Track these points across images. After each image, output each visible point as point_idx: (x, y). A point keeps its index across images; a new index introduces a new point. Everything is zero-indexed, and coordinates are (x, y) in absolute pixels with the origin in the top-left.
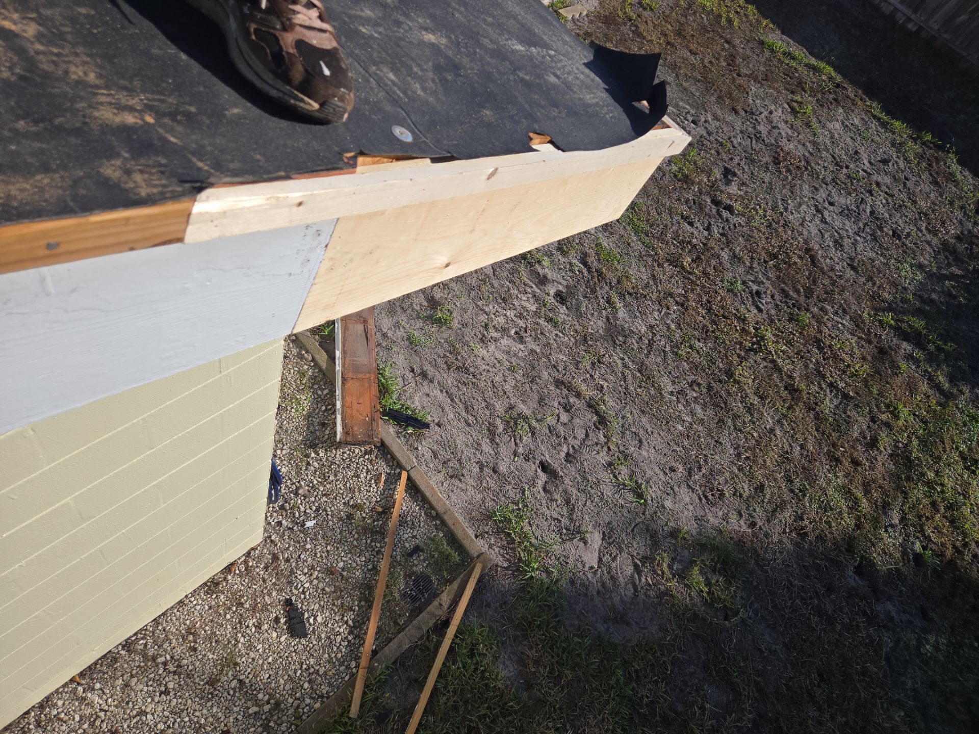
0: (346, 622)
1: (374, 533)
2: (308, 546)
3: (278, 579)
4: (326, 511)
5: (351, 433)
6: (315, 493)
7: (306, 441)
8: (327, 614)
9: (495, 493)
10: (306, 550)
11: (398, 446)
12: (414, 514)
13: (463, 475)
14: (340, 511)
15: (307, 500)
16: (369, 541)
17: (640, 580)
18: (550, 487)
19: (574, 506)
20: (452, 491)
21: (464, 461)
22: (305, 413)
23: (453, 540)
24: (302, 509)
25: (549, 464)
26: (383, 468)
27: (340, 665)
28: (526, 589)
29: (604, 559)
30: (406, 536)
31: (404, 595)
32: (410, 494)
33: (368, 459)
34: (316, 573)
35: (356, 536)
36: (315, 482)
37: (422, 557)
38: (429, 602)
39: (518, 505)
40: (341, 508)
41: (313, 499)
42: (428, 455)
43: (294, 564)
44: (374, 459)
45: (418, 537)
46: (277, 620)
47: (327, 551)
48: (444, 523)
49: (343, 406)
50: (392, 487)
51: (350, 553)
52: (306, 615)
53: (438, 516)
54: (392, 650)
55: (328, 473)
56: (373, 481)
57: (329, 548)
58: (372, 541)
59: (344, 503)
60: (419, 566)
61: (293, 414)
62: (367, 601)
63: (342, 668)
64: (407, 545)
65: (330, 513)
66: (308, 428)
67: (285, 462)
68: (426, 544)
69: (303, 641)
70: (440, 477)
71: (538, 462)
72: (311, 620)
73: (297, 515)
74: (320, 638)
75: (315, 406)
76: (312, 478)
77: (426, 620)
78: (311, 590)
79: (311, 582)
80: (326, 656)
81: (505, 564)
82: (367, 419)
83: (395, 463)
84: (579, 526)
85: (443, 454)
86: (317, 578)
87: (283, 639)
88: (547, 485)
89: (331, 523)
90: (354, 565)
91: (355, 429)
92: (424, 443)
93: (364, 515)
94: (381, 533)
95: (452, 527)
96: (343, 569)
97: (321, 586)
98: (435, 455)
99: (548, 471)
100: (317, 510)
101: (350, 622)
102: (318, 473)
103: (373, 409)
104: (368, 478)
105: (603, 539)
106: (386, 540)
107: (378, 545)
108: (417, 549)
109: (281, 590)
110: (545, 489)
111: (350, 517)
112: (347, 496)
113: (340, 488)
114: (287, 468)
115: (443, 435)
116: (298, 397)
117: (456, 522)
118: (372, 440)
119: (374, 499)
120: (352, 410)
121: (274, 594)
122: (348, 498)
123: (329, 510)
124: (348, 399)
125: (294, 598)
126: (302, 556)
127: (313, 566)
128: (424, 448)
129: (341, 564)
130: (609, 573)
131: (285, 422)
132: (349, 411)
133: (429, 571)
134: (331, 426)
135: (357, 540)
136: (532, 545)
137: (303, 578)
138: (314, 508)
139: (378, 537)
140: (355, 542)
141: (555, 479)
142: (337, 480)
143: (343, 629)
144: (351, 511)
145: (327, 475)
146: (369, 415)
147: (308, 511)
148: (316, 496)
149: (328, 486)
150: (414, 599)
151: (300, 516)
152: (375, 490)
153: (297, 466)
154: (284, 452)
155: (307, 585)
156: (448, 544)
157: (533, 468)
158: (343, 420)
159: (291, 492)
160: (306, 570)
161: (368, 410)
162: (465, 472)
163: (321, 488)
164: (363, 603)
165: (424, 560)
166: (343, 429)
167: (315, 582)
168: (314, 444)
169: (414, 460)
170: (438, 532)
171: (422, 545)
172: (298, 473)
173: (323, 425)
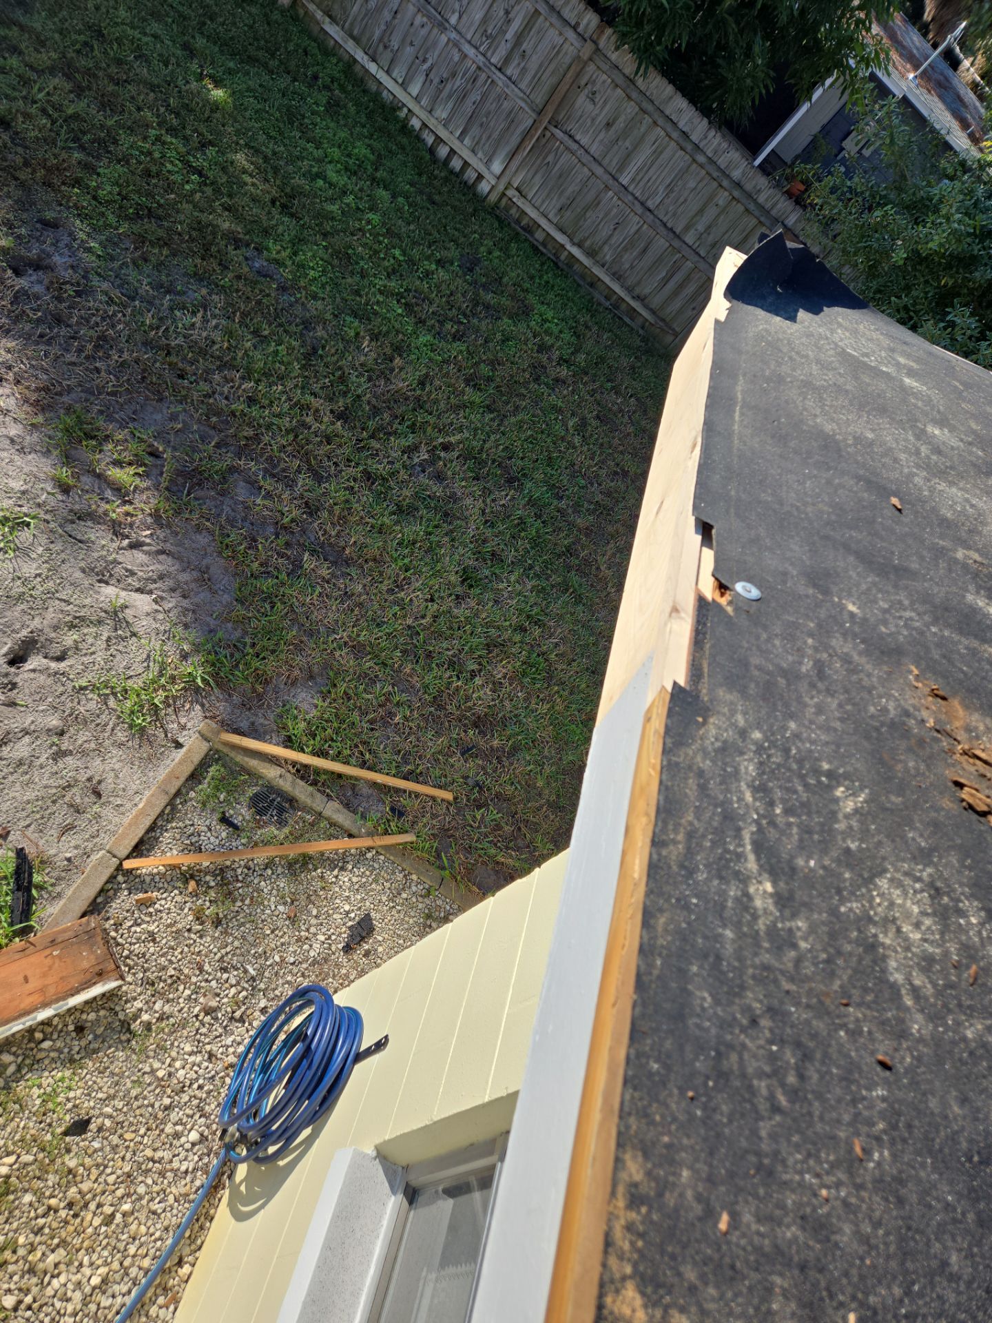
0: (336, 877)
1: (224, 883)
2: (277, 958)
3: (327, 975)
4: (222, 957)
5: (97, 969)
6: (203, 984)
7: (121, 1042)
8: (338, 901)
9: (99, 728)
10: (283, 960)
11: (80, 890)
12: (178, 837)
13: (89, 779)
14: (214, 939)
15: (218, 991)
16: (239, 885)
17: (149, 545)
18: (56, 650)
19: (76, 618)
20: (124, 790)
21: (63, 782)
22: (68, 1073)
23: (195, 777)
24: (233, 991)
25: (11, 651)
26: (123, 902)
27: (375, 869)
28: (220, 680)
29: (137, 585)
30: (212, 839)
31: (281, 823)
32: (149, 850)
33: (116, 931)
34: (303, 933)
35: (239, 904)
36: (187, 992)
37: (232, 812)
38: (280, 793)
39: (107, 695)
40: (209, 939)
41: (214, 983)
42: (72, 840)
43: (305, 966)
44: (112, 922)
45: (207, 823)
46: (367, 954)
47: (273, 932)
48: (178, 793)
49: (45, 1005)
50: (148, 879)
51: (262, 903)
52: (350, 923)
53: (171, 803)
54: (343, 818)
55: (165, 981)
56: (151, 910)
57: (268, 932)
58: (238, 881)
59: (201, 937)
60: (242, 813)
61: (79, 1092)
62: (305, 862)
63: (376, 866)
64: (224, 835)
65: (223, 951)
66: (96, 1051)
67: (174, 1054)
68: (213, 810)
69: (373, 914)
70: (107, 812)
71: (13, 670)
72: (352, 915)
73: (244, 993)
74: (363, 900)
75: (46, 1062)
76: (181, 1000)
77: (301, 791)
78: (324, 930)
79: (315, 935)
80: (374, 886)
81: (198, 707)
82: (55, 953)
83: (110, 886)
84: (106, 612)
85: (62, 815)
86: (308, 930)
87: (380, 938)
88: (51, 655)
89: (236, 943)
90: (274, 892)
91: (85, 964)
92: (52, 852)
93: (208, 904)
94: (221, 872)
95: (183, 779)
96: (285, 904)
97: (314, 921)
98: (68, 829)
99: (21, 653)
100: (225, 970)
101: (335, 873)
102: (171, 996)
103: (27, 952)
104: (148, 919)
105: (107, 583)
106: (228, 863)
107: (239, 871)
108: (225, 820)
109: (338, 965)
110: (60, 659)
111: (217, 922)
112: (190, 938)
113: (181, 953)
114: (182, 1045)
115: (23, 823)
116: (38, 1102)
117: (172, 776)
118: (98, 930)
119: (178, 898)
120: (46, 986)
121: (344, 971)
122: (193, 936)
123: (219, 955)
124: (27, 1002)
125: (340, 946)
126: (292, 960)
127: (297, 941)
128: (62, 849)
129: (281, 908)
130: (155, 582)
131: (100, 1095)
132: (52, 990)
133: (245, 800)
134: (78, 1014)
135: (242, 901)
136: (161, 675)
137: (316, 946)
138: (225, 976)
139: (229, 874)
140: (247, 902)
141: (36, 642)
142: (171, 962)
143: (345, 878)
144: (208, 925)
145: (169, 981)
146: (47, 952)
147: (234, 982)
148: (207, 981)
149: (186, 971)
150: (281, 810)
151: (244, 989)
152: (163, 902)
153: (171, 1033)
154: (156, 1065)
155: (322, 938)
156: (200, 783)
157: (26, 676)
158: (77, 991)
159: (216, 1019)
160: (306, 947)
161: (34, 959)
162: (83, 777)
163: (194, 979)
164: (311, 866)
165: (234, 808)
166: (95, 983)
167: (313, 930)
168: (122, 1026)
169: (95, 857)
170: (191, 799)
171: (217, 816)
172: (183, 1024)
173: (80, 1029)
